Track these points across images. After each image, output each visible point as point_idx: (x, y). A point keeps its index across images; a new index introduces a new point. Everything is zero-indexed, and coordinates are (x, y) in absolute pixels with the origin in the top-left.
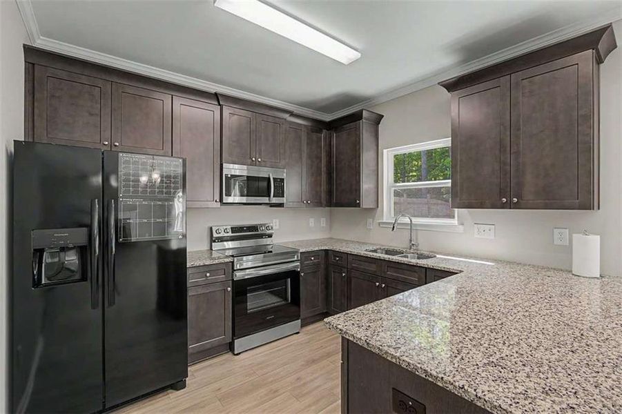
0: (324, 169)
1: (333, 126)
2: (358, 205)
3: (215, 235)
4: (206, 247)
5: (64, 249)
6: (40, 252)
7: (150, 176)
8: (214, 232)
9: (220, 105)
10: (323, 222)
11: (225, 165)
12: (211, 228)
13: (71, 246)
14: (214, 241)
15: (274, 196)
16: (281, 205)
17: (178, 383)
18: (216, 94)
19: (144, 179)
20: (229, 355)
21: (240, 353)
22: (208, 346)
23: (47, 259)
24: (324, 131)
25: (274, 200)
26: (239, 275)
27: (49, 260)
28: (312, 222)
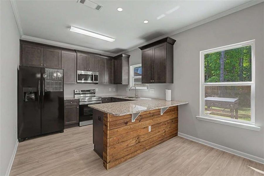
0: (113, 72)
1: (115, 58)
2: (121, 84)
3: (76, 92)
4: (73, 96)
5: (31, 93)
6: (25, 93)
7: (57, 74)
8: (75, 92)
9: (76, 53)
10: (114, 90)
11: (78, 71)
12: (74, 90)
13: (33, 92)
14: (76, 94)
15: (94, 80)
16: (97, 83)
17: (61, 131)
18: (75, 50)
19: (55, 75)
20: (78, 127)
21: (81, 126)
22: (72, 123)
23: (27, 95)
24: (113, 60)
25: (94, 82)
26: (81, 103)
27: (27, 96)
28: (110, 90)
